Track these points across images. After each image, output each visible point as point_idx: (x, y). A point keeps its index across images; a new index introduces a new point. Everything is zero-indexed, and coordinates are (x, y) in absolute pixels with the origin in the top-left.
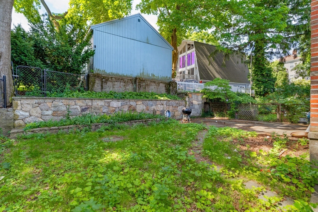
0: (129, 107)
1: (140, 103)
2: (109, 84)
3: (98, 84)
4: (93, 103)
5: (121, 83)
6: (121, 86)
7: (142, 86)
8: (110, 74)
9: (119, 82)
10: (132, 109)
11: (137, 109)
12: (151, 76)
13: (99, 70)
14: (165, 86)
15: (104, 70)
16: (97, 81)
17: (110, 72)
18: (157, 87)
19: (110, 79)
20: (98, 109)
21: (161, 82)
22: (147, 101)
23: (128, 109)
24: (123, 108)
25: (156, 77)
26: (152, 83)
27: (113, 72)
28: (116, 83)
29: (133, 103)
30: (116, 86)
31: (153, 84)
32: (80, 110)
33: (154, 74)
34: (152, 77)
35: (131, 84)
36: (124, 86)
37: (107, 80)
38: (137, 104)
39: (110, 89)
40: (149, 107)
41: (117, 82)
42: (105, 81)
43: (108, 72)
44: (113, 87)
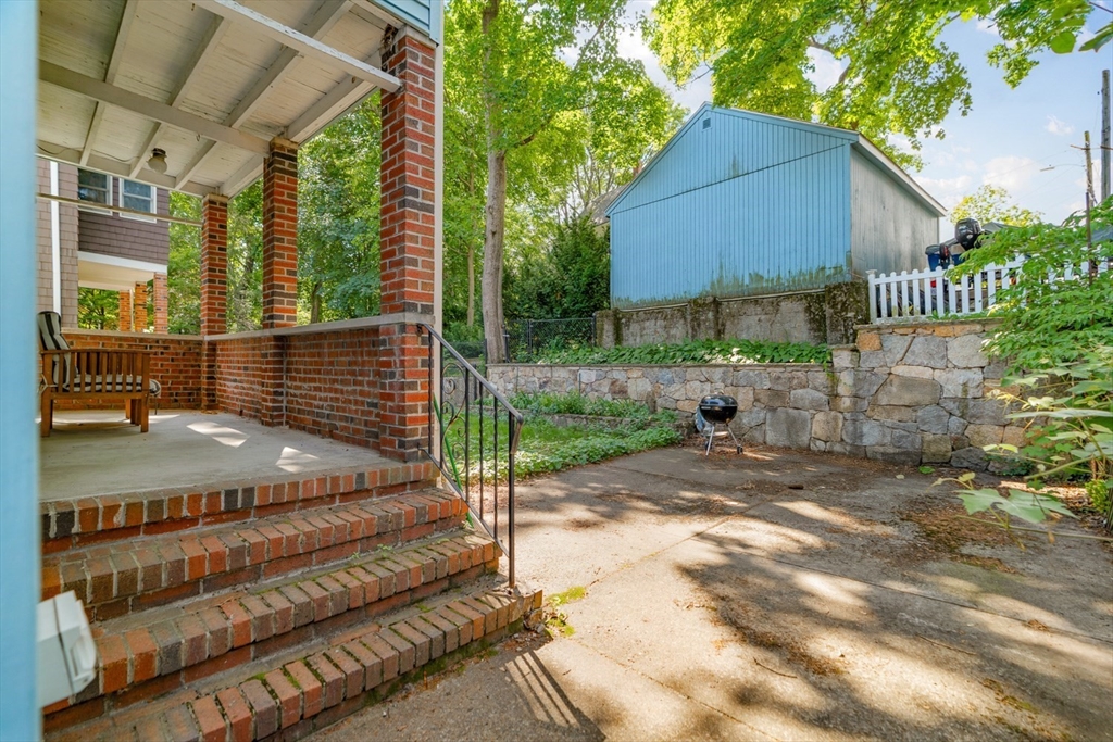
0: (613, 384)
1: (635, 373)
2: (635, 327)
3: (607, 331)
4: (554, 373)
5: (658, 323)
6: (658, 330)
7: (705, 322)
8: (638, 303)
9: (653, 321)
10: (617, 388)
11: (629, 391)
12: (747, 281)
14: (808, 309)
15: (627, 299)
16: (606, 327)
17: (638, 298)
18: (768, 317)
19: (634, 317)
20: (560, 386)
21: (788, 297)
23: (610, 389)
24: (600, 385)
25: (767, 281)
26: (746, 307)
28: (647, 323)
29: (618, 374)
30: (648, 331)
31: (751, 308)
32: (537, 385)
33: (760, 273)
34: (754, 285)
35: (682, 322)
36: (666, 328)
37: (629, 320)
38: (629, 378)
40: (662, 387)
41: (648, 320)
42: (626, 322)
43: (634, 301)
44: (642, 336)
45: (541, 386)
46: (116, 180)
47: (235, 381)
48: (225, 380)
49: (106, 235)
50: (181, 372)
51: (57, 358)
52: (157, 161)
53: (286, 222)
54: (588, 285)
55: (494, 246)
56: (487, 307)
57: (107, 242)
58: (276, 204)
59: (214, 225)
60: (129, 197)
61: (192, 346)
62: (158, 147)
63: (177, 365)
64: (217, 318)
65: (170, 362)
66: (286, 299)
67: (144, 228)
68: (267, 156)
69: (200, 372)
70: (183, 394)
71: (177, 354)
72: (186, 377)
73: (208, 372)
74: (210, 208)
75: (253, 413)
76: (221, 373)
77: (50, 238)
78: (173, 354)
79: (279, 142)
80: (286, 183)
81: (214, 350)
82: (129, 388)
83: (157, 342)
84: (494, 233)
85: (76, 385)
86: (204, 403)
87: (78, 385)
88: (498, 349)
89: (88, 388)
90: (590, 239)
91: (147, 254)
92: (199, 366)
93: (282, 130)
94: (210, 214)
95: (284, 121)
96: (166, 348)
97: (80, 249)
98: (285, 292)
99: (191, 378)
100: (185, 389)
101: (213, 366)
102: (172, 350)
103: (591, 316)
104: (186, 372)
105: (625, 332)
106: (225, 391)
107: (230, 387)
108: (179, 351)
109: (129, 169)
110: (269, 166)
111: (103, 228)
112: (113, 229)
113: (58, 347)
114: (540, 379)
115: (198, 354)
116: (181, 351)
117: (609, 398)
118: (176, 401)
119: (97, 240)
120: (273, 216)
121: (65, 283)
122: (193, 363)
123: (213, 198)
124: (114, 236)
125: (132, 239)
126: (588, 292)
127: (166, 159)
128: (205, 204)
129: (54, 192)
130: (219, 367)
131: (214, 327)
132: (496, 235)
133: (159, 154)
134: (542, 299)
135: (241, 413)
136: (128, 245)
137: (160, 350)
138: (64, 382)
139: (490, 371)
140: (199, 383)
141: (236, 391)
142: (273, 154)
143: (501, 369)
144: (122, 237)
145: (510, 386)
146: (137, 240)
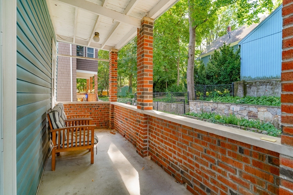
0: (249, 112)
1: (262, 109)
2: (254, 88)
3: (240, 90)
4: (218, 106)
5: (267, 87)
6: (267, 90)
8: (256, 78)
9: (265, 86)
10: (252, 115)
11: (259, 116)
13: (245, 77)
15: (249, 77)
16: (239, 88)
17: (256, 76)
19: (254, 84)
20: (221, 111)
22: (276, 109)
23: (247, 114)
24: (242, 112)
27: (259, 76)
28: (261, 87)
29: (253, 109)
30: (261, 90)
32: (211, 110)
36: (272, 89)
37: (251, 85)
38: (259, 111)
39: (254, 93)
41: (261, 85)
42: (249, 86)
43: (253, 77)
44: (258, 92)
45: (212, 110)
46: (85, 47)
47: (122, 122)
48: (117, 119)
49: (83, 65)
50: (103, 115)
51: (58, 133)
52: (96, 37)
53: (148, 58)
54: (231, 72)
55: (191, 59)
56: (189, 81)
57: (83, 67)
58: (145, 50)
59: (113, 61)
60: (89, 54)
61: (106, 105)
62: (96, 32)
63: (102, 113)
64: (114, 95)
65: (100, 112)
66: (148, 95)
67: (92, 62)
68: (139, 27)
69: (108, 115)
70: (104, 123)
71: (102, 109)
72: (104, 117)
73: (112, 116)
74: (112, 54)
75: (130, 140)
76: (116, 116)
77: (70, 67)
78: (101, 109)
79: (146, 19)
80: (148, 39)
81: (113, 107)
82: (86, 143)
83: (96, 105)
84: (191, 55)
85: (65, 145)
86: (110, 127)
87: (66, 144)
88: (192, 95)
89: (70, 146)
90: (231, 54)
91: (93, 69)
92: (108, 112)
93: (146, 14)
94: (112, 57)
95: (148, 9)
96: (99, 107)
97: (77, 69)
98: (148, 92)
99: (106, 117)
100: (104, 121)
101: (113, 113)
102: (100, 107)
103: (231, 83)
104: (105, 115)
105: (248, 90)
106: (117, 124)
107: (120, 124)
108: (102, 108)
109: (87, 43)
110: (141, 32)
111: (83, 63)
112: (85, 63)
113: (58, 128)
114: (212, 107)
115: (108, 108)
116: (103, 108)
117: (247, 118)
118: (102, 125)
119: (81, 66)
120: (143, 56)
121: (73, 80)
122: (107, 111)
123: (113, 51)
124: (85, 65)
125: (89, 65)
126: (230, 74)
127: (99, 36)
128: (110, 53)
129: (71, 55)
130: (115, 114)
131: (113, 99)
132: (192, 56)
133: (97, 34)
134: (208, 77)
135: (124, 136)
136: (88, 67)
137: (97, 108)
138: (61, 144)
139: (190, 103)
140: (109, 119)
141: (122, 126)
142: (143, 26)
143: (195, 102)
144: (87, 65)
145: (199, 109)
146: (91, 65)
